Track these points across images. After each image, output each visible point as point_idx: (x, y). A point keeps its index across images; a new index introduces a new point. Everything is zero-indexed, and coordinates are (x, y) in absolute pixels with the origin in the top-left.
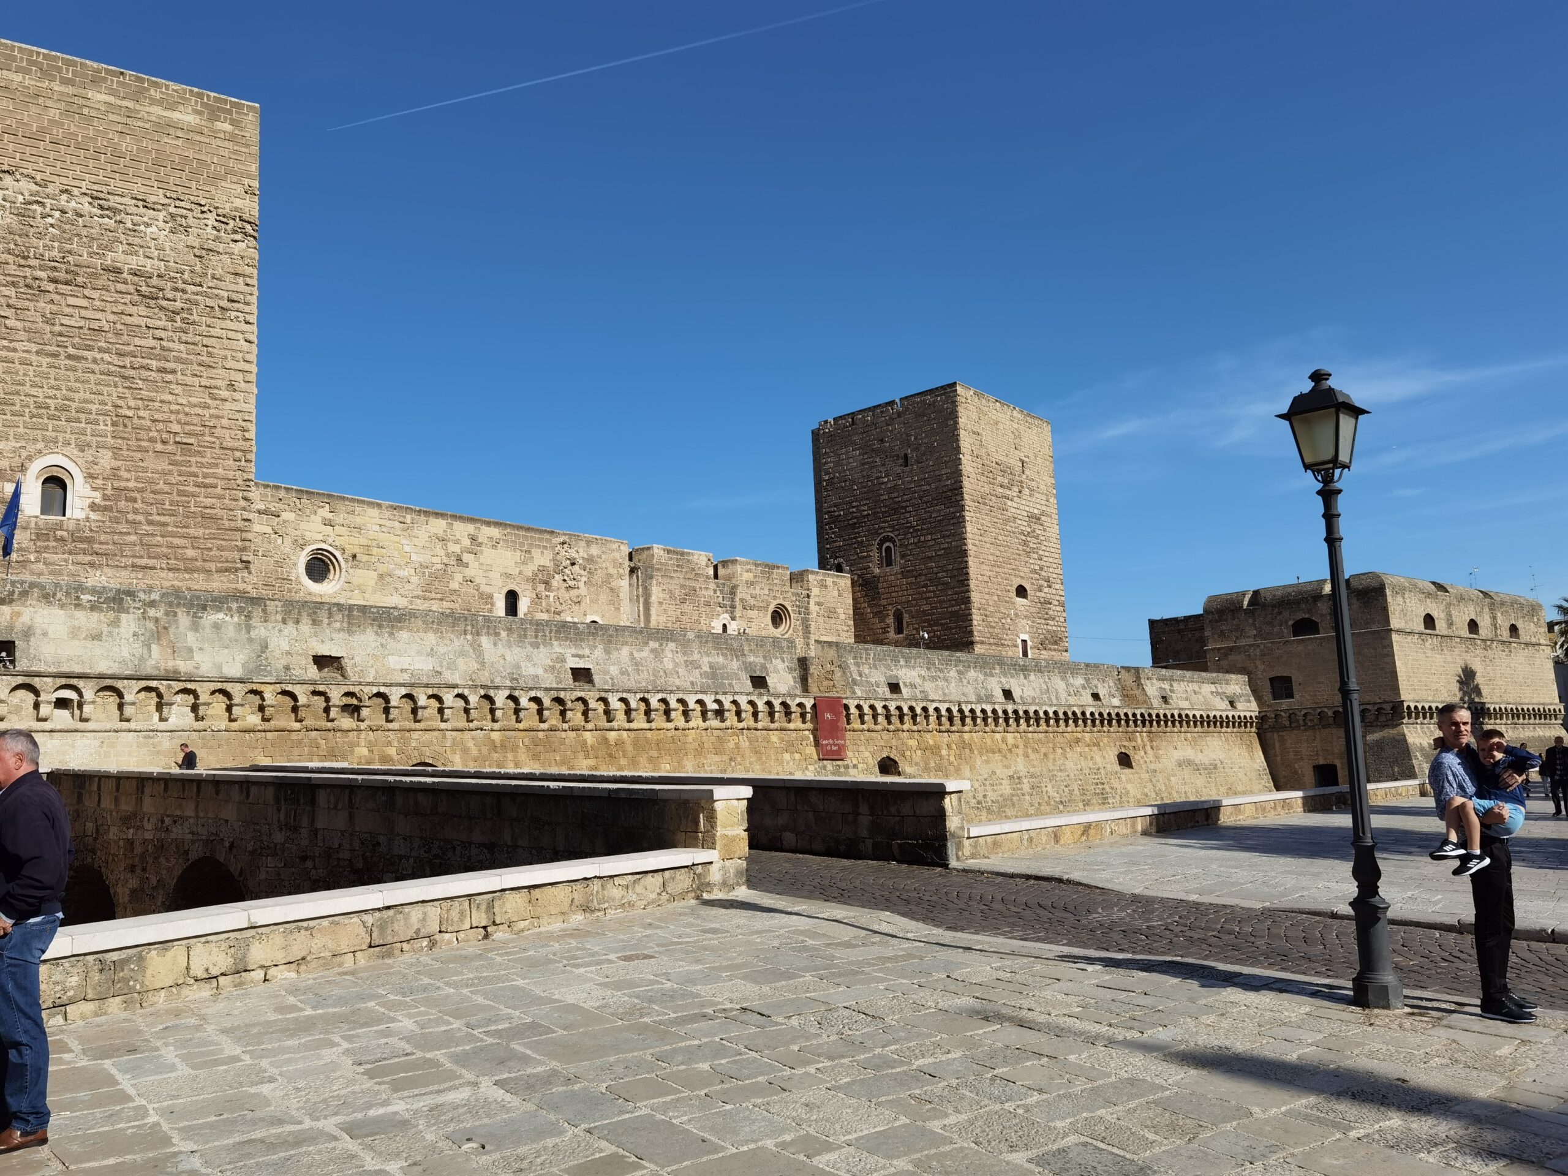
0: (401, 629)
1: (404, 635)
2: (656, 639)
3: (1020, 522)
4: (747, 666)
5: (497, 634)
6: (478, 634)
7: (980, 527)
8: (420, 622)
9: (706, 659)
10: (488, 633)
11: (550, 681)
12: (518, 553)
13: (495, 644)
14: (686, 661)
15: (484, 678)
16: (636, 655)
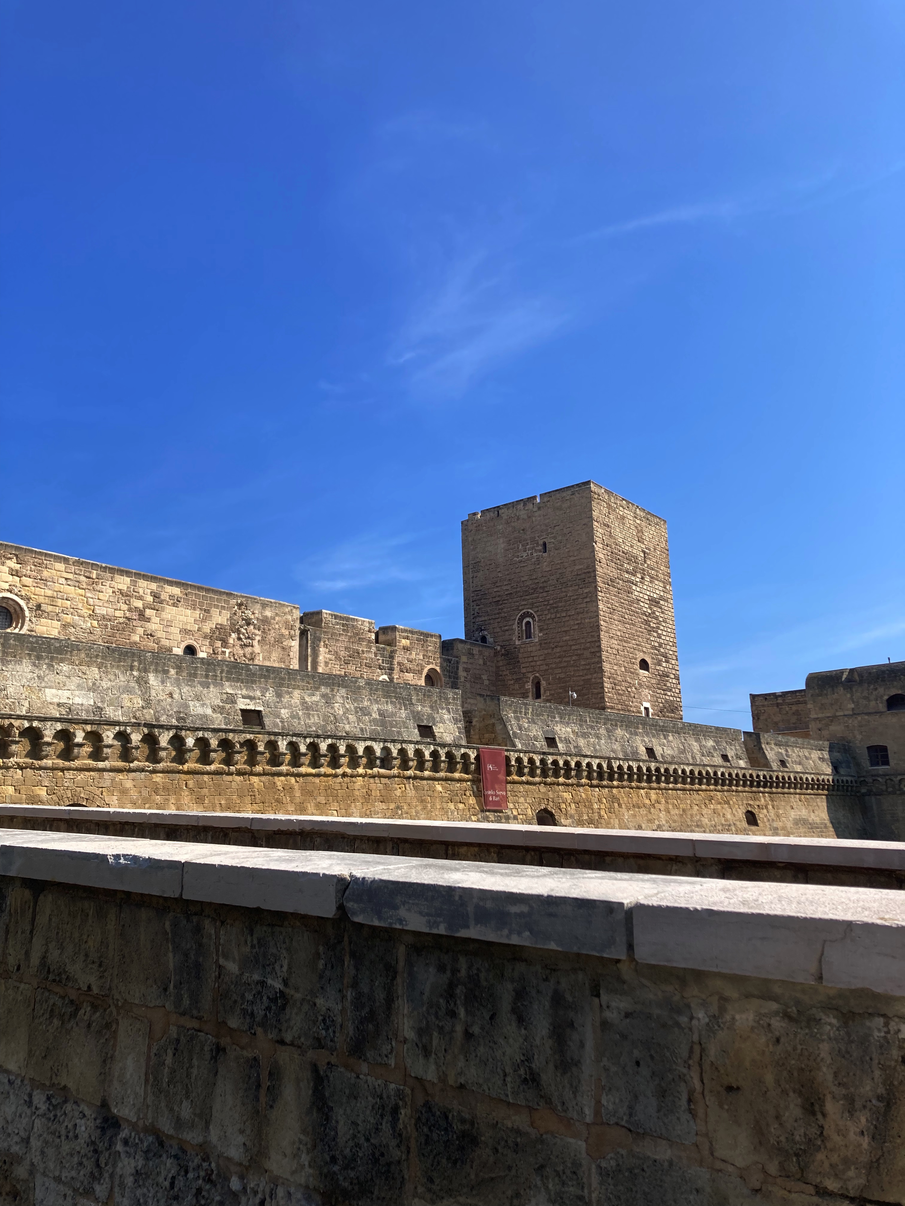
0: (62, 661)
1: (65, 667)
2: (327, 685)
3: (642, 604)
4: (416, 716)
5: (166, 672)
6: (146, 671)
7: (609, 605)
8: (83, 655)
9: (375, 707)
10: (156, 671)
11: (218, 721)
12: (198, 612)
13: (163, 682)
14: (356, 708)
15: (149, 715)
16: (307, 699)
